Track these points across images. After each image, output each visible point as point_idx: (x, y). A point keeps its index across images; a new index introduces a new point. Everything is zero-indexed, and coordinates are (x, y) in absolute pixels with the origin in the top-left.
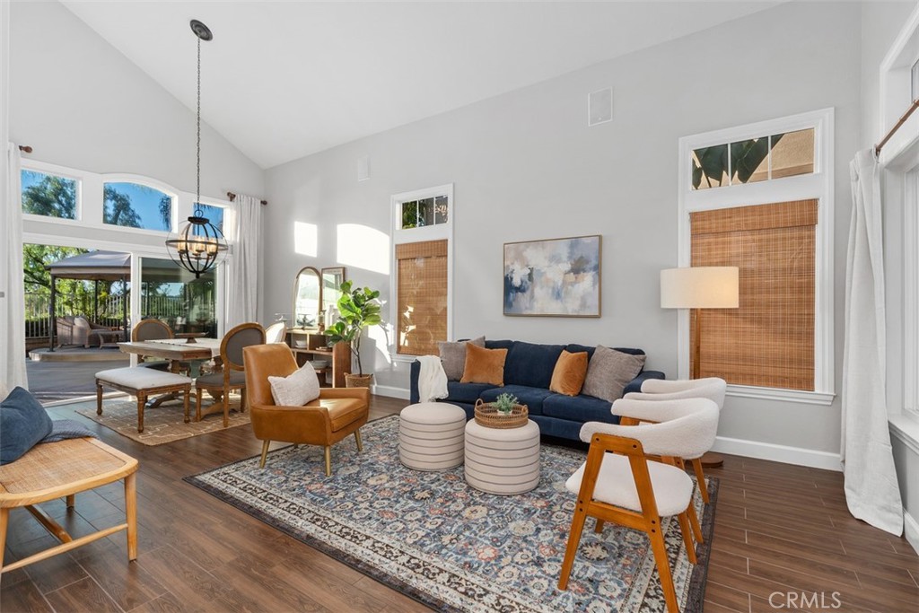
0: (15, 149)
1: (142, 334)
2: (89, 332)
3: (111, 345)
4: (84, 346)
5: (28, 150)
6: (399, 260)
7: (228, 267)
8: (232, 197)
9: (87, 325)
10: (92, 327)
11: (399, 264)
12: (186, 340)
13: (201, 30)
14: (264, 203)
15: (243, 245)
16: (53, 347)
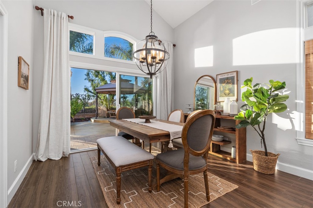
0: (66, 17)
2: (107, 112)
3: (113, 117)
4: (105, 117)
5: (72, 17)
6: (307, 55)
9: (106, 109)
10: (108, 110)
11: (307, 58)
14: (174, 45)
15: (165, 67)
16: (97, 117)
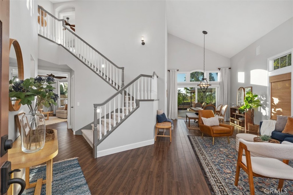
1: (197, 106)
5: (178, 70)
6: (271, 83)
7: (219, 89)
8: (219, 69)
11: (271, 84)
12: (201, 108)
13: (205, 33)
14: (230, 68)
15: (223, 82)
